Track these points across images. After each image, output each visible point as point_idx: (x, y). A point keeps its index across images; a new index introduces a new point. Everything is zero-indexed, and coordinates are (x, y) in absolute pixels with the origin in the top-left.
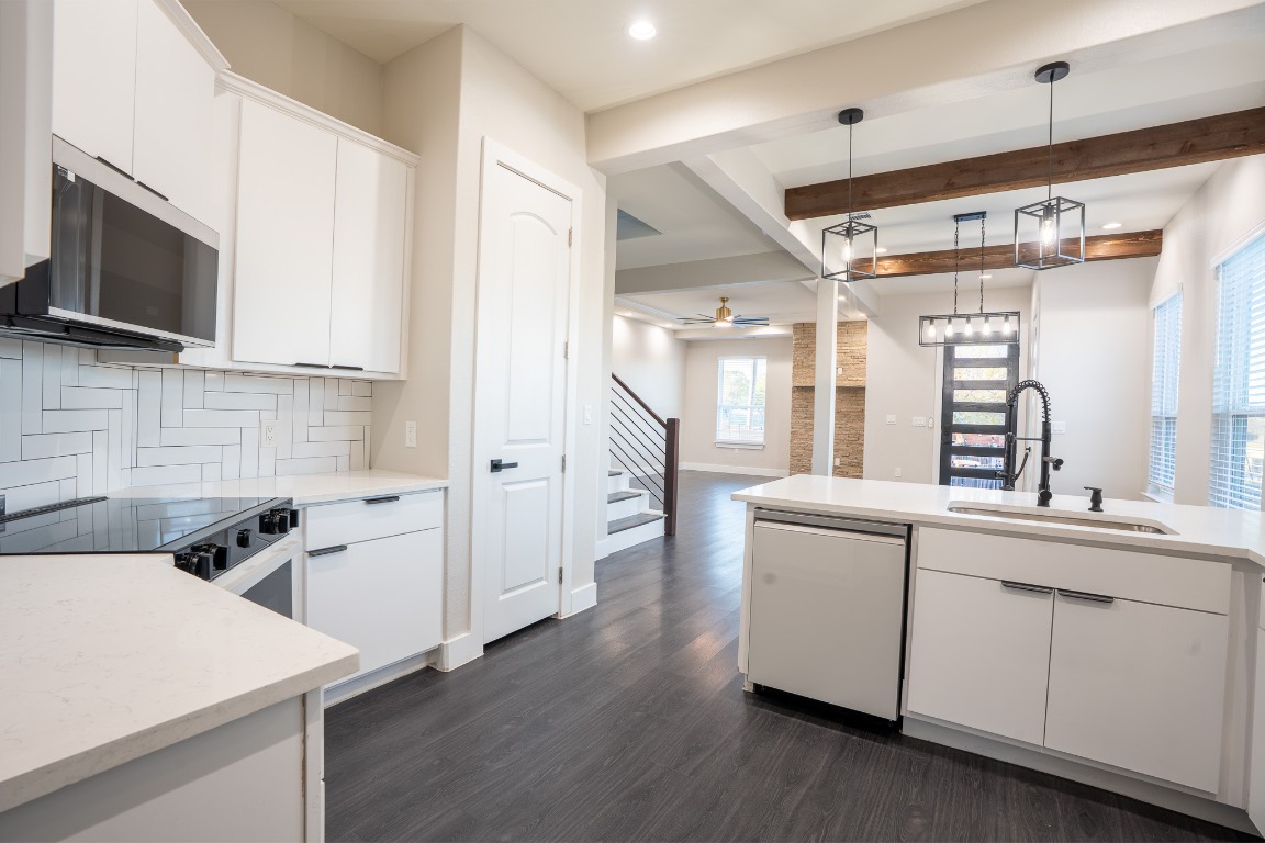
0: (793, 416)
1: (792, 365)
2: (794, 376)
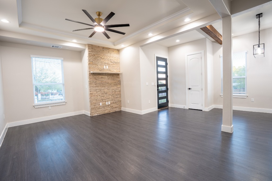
2: (89, 68)
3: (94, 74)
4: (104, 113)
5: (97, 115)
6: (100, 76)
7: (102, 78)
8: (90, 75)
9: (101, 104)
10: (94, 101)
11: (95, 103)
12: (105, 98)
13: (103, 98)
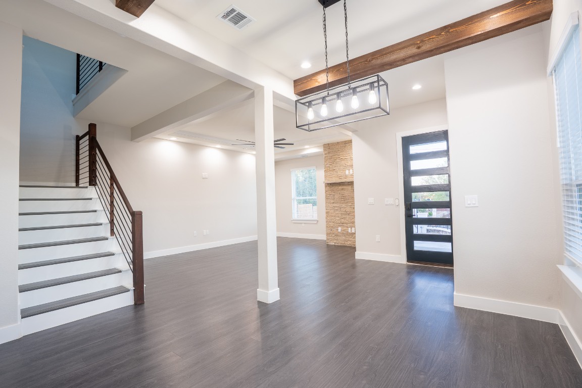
0: (326, 202)
1: (324, 170)
2: (326, 177)
3: (330, 185)
4: (344, 245)
5: (333, 244)
6: (340, 187)
7: (343, 189)
8: (326, 187)
9: (340, 229)
10: (332, 224)
11: (332, 227)
12: (347, 222)
13: (343, 220)
